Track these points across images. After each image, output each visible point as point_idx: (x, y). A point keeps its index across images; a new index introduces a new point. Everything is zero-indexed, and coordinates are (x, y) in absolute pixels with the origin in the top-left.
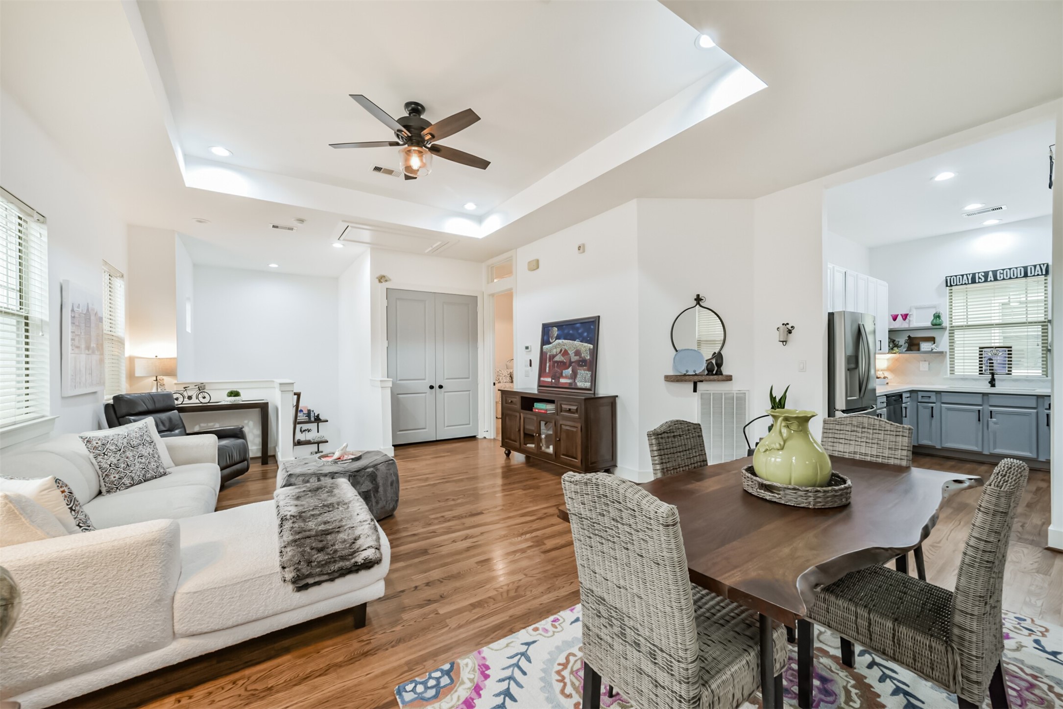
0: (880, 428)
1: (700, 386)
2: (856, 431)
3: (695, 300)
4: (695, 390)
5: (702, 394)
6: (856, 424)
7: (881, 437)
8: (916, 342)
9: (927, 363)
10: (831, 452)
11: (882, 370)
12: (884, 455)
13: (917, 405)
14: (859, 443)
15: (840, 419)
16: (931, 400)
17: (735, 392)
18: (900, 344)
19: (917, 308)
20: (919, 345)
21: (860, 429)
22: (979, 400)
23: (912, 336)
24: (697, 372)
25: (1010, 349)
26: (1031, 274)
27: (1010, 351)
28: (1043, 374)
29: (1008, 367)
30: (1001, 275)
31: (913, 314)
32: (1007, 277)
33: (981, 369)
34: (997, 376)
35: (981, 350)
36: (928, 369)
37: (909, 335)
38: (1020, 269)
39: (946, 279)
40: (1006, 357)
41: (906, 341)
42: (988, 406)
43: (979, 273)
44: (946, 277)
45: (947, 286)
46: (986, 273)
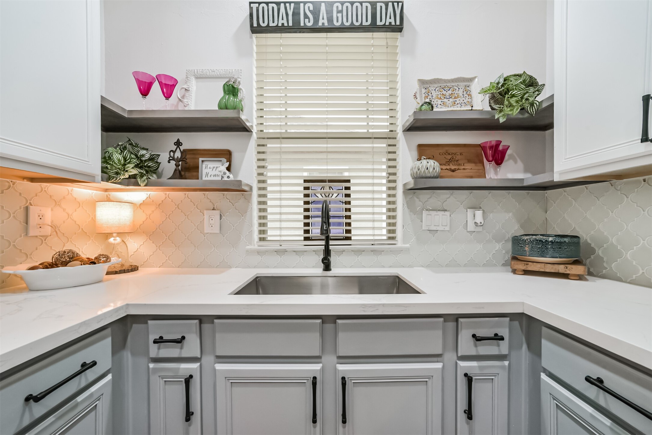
8: (192, 160)
9: (217, 213)
11: (119, 234)
16: (185, 353)
19: (199, 77)
20: (196, 168)
25: (347, 185)
26: (381, 21)
27: (348, 188)
28: (390, 238)
29: (346, 223)
30: (340, 15)
31: (190, 89)
32: (347, 21)
33: (307, 228)
34: (331, 242)
35: (307, 185)
36: (219, 232)
37: (178, 140)
38: (367, 7)
39: (251, 9)
40: (343, 202)
41: (170, 157)
42: (335, 359)
43: (305, 3)
44: (250, 3)
45: (252, 29)
46: (317, 5)
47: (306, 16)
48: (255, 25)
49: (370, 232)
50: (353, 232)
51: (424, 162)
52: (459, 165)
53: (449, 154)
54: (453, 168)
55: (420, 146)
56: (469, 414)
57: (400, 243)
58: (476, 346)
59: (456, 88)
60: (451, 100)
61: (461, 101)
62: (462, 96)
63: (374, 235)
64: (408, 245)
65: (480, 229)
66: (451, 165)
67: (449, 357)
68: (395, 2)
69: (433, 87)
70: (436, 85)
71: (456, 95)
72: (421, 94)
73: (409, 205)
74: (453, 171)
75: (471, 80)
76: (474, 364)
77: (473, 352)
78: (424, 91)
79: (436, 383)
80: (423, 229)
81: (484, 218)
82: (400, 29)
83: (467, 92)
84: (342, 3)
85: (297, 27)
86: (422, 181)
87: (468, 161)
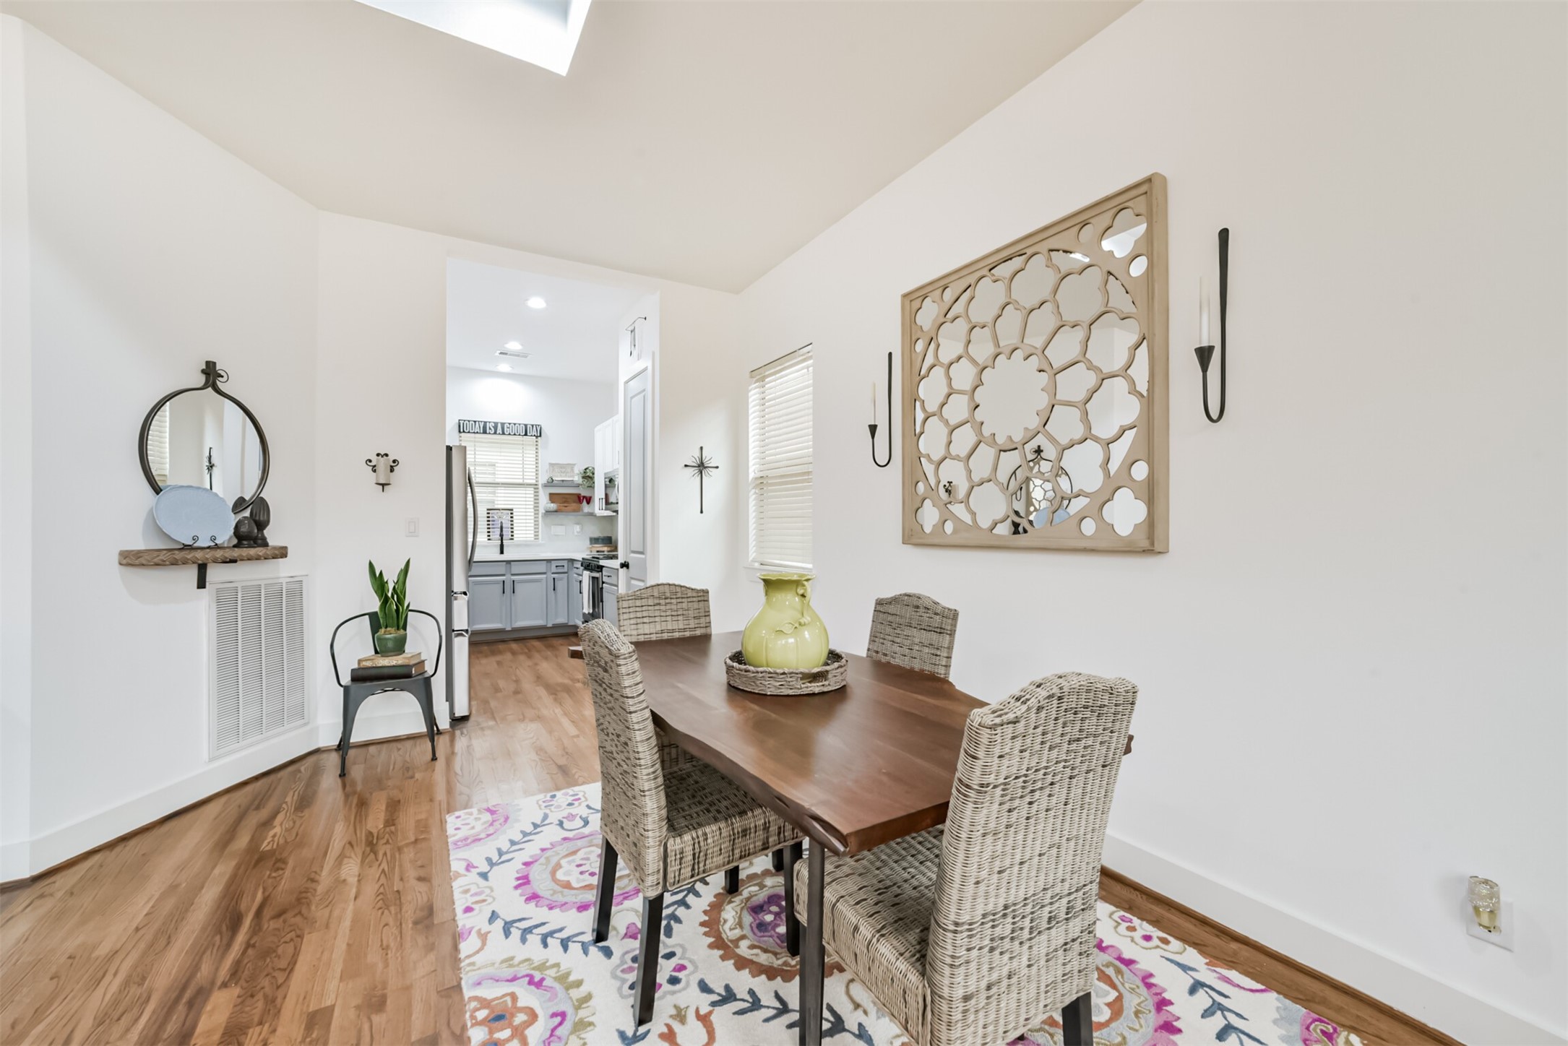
0: (683, 596)
1: (214, 573)
2: (659, 604)
3: (203, 371)
4: (202, 584)
5: (218, 590)
6: (658, 596)
7: (684, 605)
10: (637, 637)
12: (690, 626)
14: (663, 619)
15: (639, 593)
17: (284, 581)
21: (664, 601)
22: (500, 569)
24: (218, 542)
25: (512, 511)
26: (530, 433)
27: (512, 513)
28: (535, 537)
29: (511, 531)
30: (508, 429)
32: (512, 432)
33: (489, 534)
35: (489, 512)
38: (522, 426)
39: (459, 423)
40: (509, 521)
42: (510, 575)
43: (489, 423)
44: (459, 420)
45: (460, 432)
46: (496, 424)
47: (490, 429)
48: (462, 431)
49: (525, 535)
50: (515, 536)
52: (569, 504)
53: (563, 498)
54: (566, 505)
55: (551, 494)
56: (554, 590)
57: (540, 541)
58: (556, 569)
59: (566, 469)
60: (563, 473)
61: (568, 475)
62: (569, 473)
63: (526, 537)
64: (544, 542)
65: (579, 533)
66: (564, 503)
67: (548, 573)
68: (537, 425)
69: (556, 467)
70: (558, 466)
71: (567, 472)
72: (550, 471)
73: (545, 522)
74: (566, 507)
75: (575, 465)
76: (556, 575)
77: (555, 571)
78: (551, 468)
79: (544, 581)
80: (551, 533)
81: (582, 529)
82: (540, 436)
83: (572, 470)
84: (510, 424)
85: (485, 432)
86: (548, 512)
87: (574, 502)
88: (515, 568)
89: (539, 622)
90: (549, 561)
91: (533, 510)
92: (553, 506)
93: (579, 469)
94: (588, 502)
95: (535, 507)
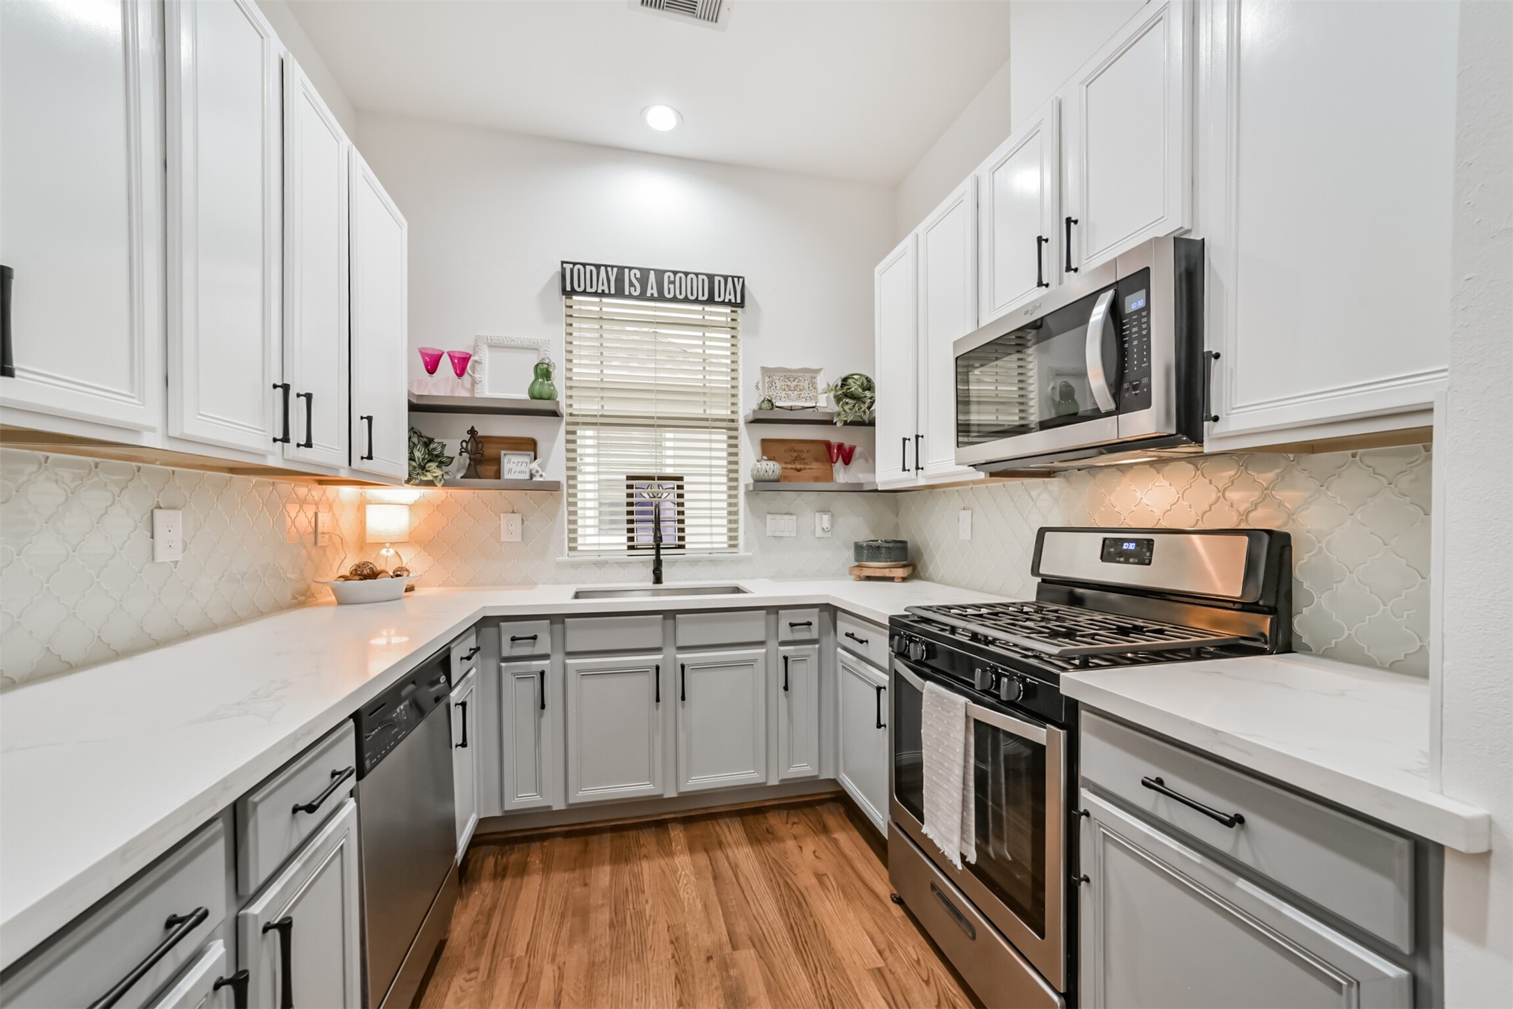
8: (489, 451)
9: (518, 517)
11: (393, 544)
13: (500, 670)
16: (538, 649)
18: (447, 453)
19: (493, 346)
20: (497, 461)
22: (651, 634)
23: (481, 432)
25: (680, 483)
26: (719, 297)
27: (680, 487)
28: (731, 546)
29: (678, 529)
30: (672, 286)
31: (483, 361)
32: (681, 294)
33: (631, 535)
34: (662, 552)
35: (630, 482)
36: (520, 540)
37: (473, 427)
38: (703, 280)
39: (563, 269)
40: (675, 504)
41: (462, 448)
42: (674, 650)
43: (630, 269)
44: (563, 262)
45: (564, 291)
46: (645, 272)
47: (631, 284)
48: (568, 289)
49: (708, 539)
50: (687, 539)
51: (764, 463)
52: (806, 464)
53: (795, 451)
54: (799, 467)
55: (763, 441)
56: (786, 688)
57: (741, 552)
58: (792, 632)
59: (801, 378)
60: (795, 392)
61: (806, 395)
62: (808, 389)
63: (712, 543)
64: (750, 554)
65: (828, 535)
66: (796, 463)
67: (772, 644)
68: (736, 277)
69: (778, 376)
70: (781, 374)
71: (801, 388)
72: (764, 384)
73: (752, 508)
74: (799, 470)
75: (818, 371)
76: (792, 648)
77: (790, 637)
78: (767, 380)
79: (760, 666)
80: (767, 535)
81: (833, 523)
82: (742, 305)
83: (813, 385)
84: (675, 273)
85: (620, 293)
86: (762, 484)
87: (817, 460)
88: (688, 632)
89: (747, 775)
90: (773, 610)
91: (724, 479)
92: (772, 468)
93: (829, 378)
94: (847, 461)
95: (730, 471)
